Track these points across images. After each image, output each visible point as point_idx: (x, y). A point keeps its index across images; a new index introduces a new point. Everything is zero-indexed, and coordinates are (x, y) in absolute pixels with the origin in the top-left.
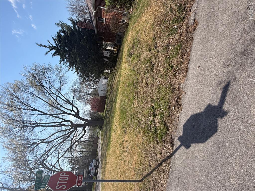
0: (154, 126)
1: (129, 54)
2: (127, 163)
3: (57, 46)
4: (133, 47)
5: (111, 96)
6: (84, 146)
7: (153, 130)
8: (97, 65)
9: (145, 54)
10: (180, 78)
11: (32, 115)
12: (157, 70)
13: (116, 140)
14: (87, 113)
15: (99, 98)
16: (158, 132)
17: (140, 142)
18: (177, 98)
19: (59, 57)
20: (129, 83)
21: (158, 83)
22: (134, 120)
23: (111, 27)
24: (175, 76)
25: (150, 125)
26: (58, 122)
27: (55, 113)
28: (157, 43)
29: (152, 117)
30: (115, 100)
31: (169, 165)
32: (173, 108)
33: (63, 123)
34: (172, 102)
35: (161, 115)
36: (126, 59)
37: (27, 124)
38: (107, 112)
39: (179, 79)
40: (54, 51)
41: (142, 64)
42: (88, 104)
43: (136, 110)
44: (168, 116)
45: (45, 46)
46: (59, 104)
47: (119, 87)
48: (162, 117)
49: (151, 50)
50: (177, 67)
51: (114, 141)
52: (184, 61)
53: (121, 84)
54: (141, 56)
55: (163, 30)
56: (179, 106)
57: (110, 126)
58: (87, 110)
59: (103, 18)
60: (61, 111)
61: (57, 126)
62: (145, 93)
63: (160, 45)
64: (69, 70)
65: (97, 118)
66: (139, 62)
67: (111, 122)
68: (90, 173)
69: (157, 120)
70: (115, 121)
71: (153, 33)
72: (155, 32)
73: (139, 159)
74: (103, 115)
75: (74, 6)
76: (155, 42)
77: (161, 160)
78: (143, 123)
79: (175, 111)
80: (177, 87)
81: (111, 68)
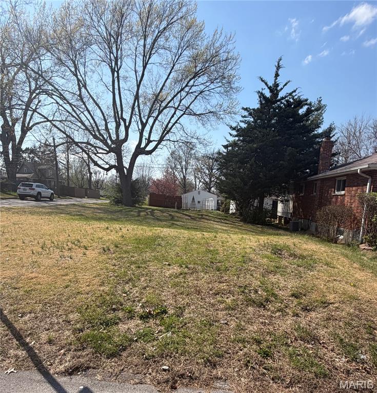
0: (120, 319)
1: (279, 248)
2: (35, 258)
3: (279, 100)
4: (294, 255)
5: (183, 218)
6: (81, 172)
7: (110, 316)
8: (245, 185)
9: (286, 284)
10: (242, 379)
11: (134, 61)
12: (254, 315)
13: (89, 232)
14: (146, 173)
15: (178, 194)
16: (104, 329)
17: (82, 286)
18: (190, 376)
19: (256, 106)
20: (215, 252)
21: (222, 322)
22: (132, 270)
23: (328, 208)
24: (247, 365)
25: (121, 307)
26: (124, 113)
27: (141, 107)
28: (314, 311)
29: (142, 311)
30: (175, 226)
31: (18, 368)
32: (165, 367)
33: (122, 123)
34: (179, 362)
35: (146, 335)
36: (266, 242)
37: (115, 51)
38: (150, 212)
39: (239, 375)
40: (268, 94)
41: (262, 279)
42: (165, 174)
43: (156, 272)
44: (143, 355)
45: (277, 75)
46: (160, 113)
47: (203, 231)
48: (140, 338)
49: (297, 297)
50: (268, 370)
51: (88, 228)
52: (286, 388)
53: (212, 235)
54: (278, 276)
55: (350, 324)
56: (170, 384)
57: (121, 220)
58: (152, 172)
59: (344, 190)
60: (146, 117)
61: (116, 112)
62: (196, 290)
63: (311, 318)
64: (231, 127)
65: (137, 193)
66: (265, 272)
67: (129, 219)
68: (23, 185)
69: (133, 326)
70: (130, 227)
71: (336, 299)
72: (339, 306)
73: (40, 286)
74: (143, 203)
75: (360, 133)
76: (316, 307)
77: (33, 343)
78: (127, 289)
79: (157, 371)
80: (219, 372)
81: (241, 214)
